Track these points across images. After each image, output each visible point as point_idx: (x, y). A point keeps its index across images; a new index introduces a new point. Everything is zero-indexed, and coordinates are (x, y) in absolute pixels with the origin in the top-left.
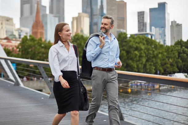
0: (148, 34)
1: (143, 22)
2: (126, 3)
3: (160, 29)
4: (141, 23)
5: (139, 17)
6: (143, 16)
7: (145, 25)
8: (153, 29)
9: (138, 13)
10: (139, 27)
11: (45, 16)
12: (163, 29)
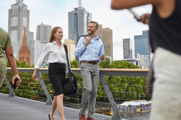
0: (133, 60)
1: (129, 49)
2: (112, 30)
3: (145, 56)
4: (126, 50)
5: (125, 44)
6: (128, 43)
7: (130, 51)
8: (138, 55)
9: (124, 40)
10: (125, 53)
11: (32, 42)
12: (148, 55)
